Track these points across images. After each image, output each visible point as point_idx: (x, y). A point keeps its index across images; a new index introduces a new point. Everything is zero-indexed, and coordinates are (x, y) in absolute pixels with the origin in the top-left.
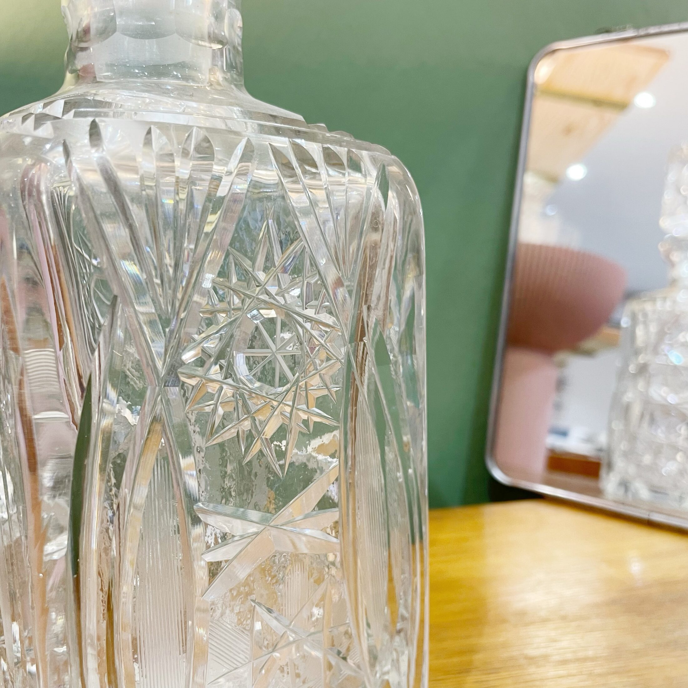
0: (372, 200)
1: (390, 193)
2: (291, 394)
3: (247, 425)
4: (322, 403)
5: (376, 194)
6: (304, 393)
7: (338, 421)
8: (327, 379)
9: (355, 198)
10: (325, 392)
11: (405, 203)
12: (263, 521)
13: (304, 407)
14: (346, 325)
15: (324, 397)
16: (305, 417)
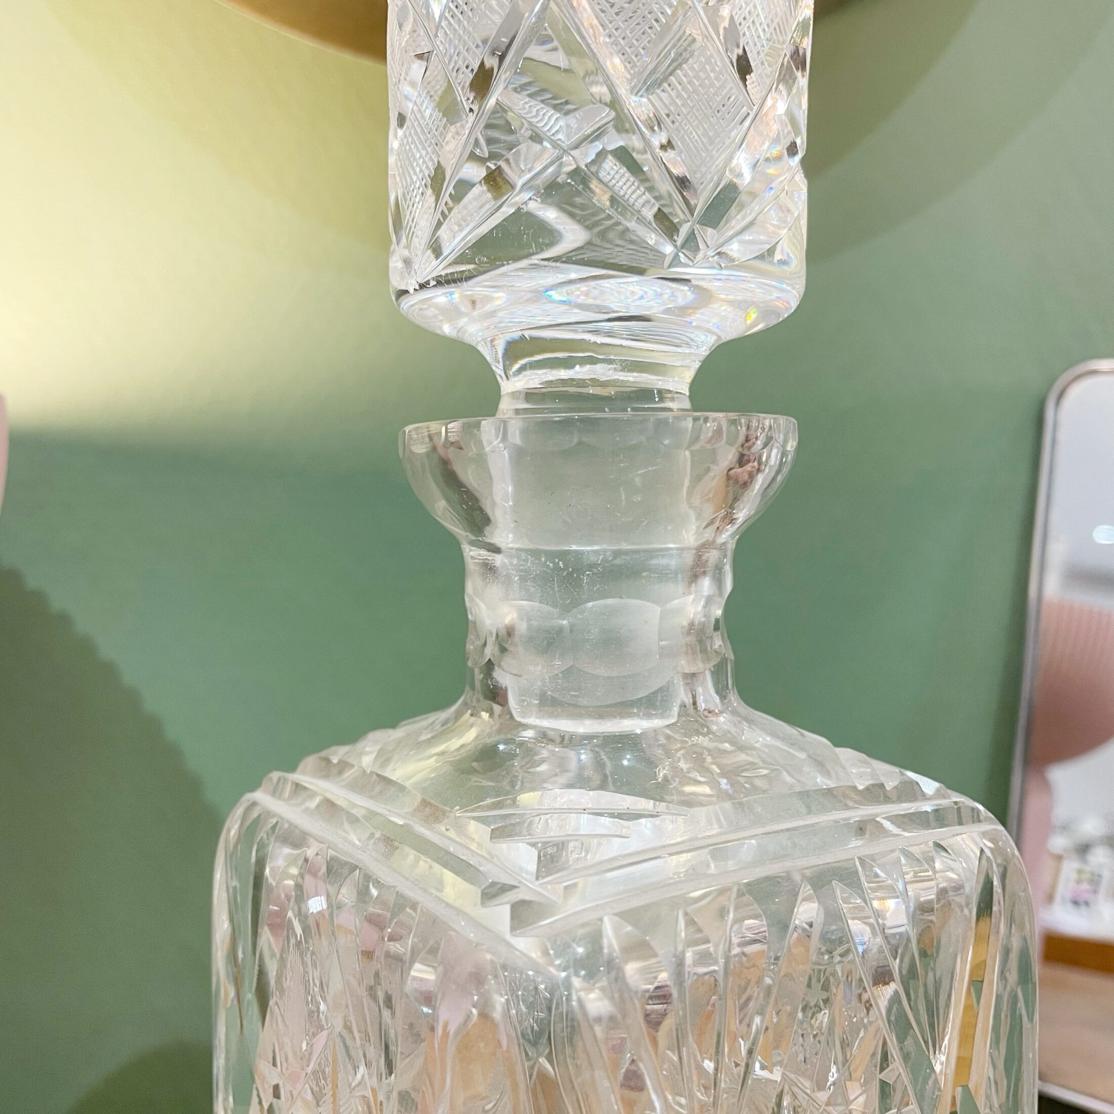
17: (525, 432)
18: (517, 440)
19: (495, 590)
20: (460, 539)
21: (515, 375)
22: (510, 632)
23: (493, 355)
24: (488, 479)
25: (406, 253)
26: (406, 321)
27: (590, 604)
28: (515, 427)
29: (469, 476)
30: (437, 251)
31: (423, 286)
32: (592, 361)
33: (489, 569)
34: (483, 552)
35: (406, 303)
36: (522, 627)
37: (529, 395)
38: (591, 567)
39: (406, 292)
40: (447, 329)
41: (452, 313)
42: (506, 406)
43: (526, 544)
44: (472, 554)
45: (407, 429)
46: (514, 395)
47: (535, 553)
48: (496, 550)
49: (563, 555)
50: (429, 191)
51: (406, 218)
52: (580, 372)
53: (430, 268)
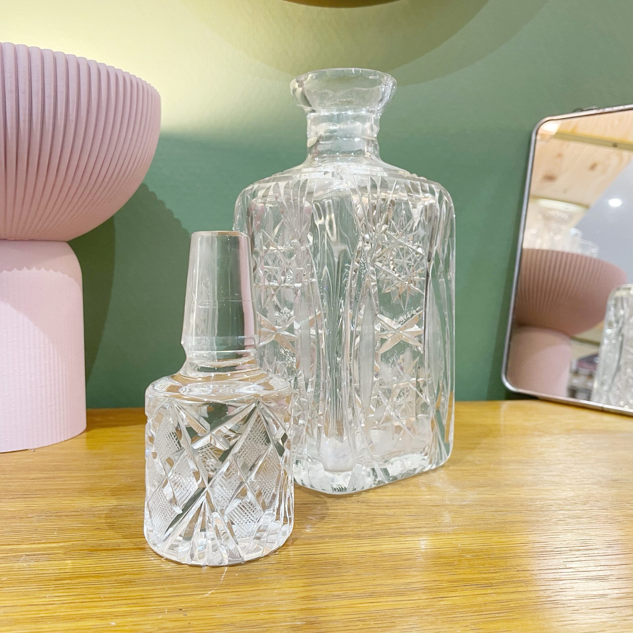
3: (393, 288)
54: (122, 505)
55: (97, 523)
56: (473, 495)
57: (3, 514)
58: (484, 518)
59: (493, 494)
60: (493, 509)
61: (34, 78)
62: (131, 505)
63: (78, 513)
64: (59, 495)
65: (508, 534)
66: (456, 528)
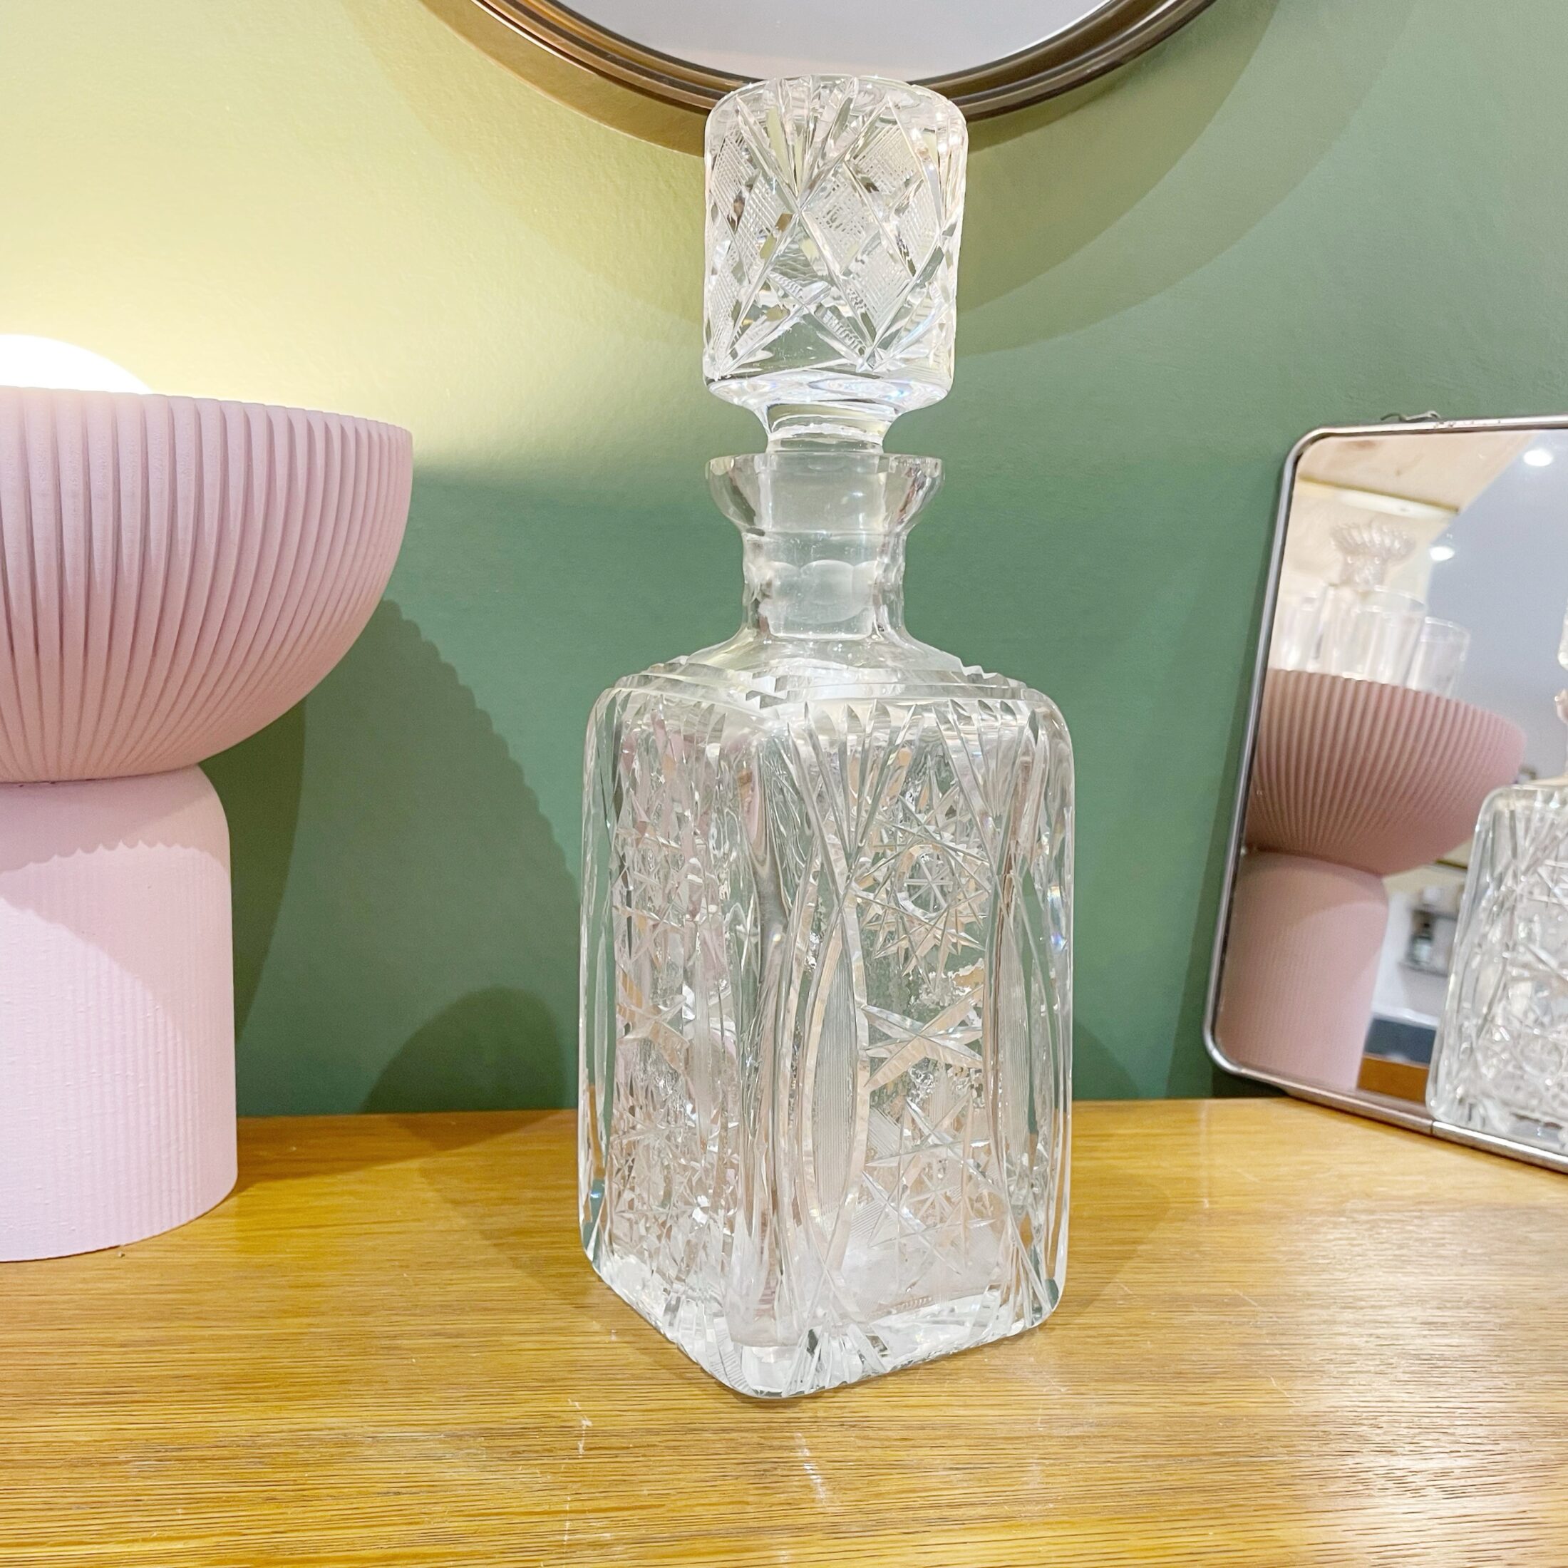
0: (1024, 738)
1: (1040, 732)
2: (943, 918)
3: (905, 944)
4: (969, 928)
5: (1028, 732)
6: (954, 919)
7: (984, 946)
8: (975, 906)
9: (1008, 735)
10: (973, 919)
11: (1055, 735)
12: (912, 1029)
13: (954, 931)
14: (994, 857)
15: (971, 923)
16: (954, 940)
17: (779, 465)
18: (775, 468)
19: (762, 560)
20: (741, 529)
21: (775, 430)
22: (769, 584)
23: (762, 417)
24: (757, 491)
25: (712, 352)
26: (712, 395)
27: (814, 563)
28: (775, 458)
29: (747, 491)
30: (734, 355)
31: (723, 378)
32: (821, 421)
33: (757, 546)
34: (755, 536)
35: (713, 387)
36: (777, 583)
37: (784, 442)
38: (816, 542)
39: (713, 380)
40: (736, 401)
41: (741, 392)
42: (770, 449)
43: (778, 529)
44: (749, 538)
45: (713, 462)
46: (775, 442)
47: (785, 535)
48: (761, 533)
49: (799, 535)
50: (730, 319)
51: (713, 330)
52: (813, 428)
53: (729, 366)
54: (321, 1430)
55: (268, 1483)
56: (1099, 1404)
57: (65, 1453)
58: (1117, 1479)
59: (1142, 1404)
60: (1140, 1449)
61: (153, 463)
62: (340, 1428)
63: (225, 1453)
64: (185, 1396)
65: (1163, 1526)
66: (1051, 1506)
